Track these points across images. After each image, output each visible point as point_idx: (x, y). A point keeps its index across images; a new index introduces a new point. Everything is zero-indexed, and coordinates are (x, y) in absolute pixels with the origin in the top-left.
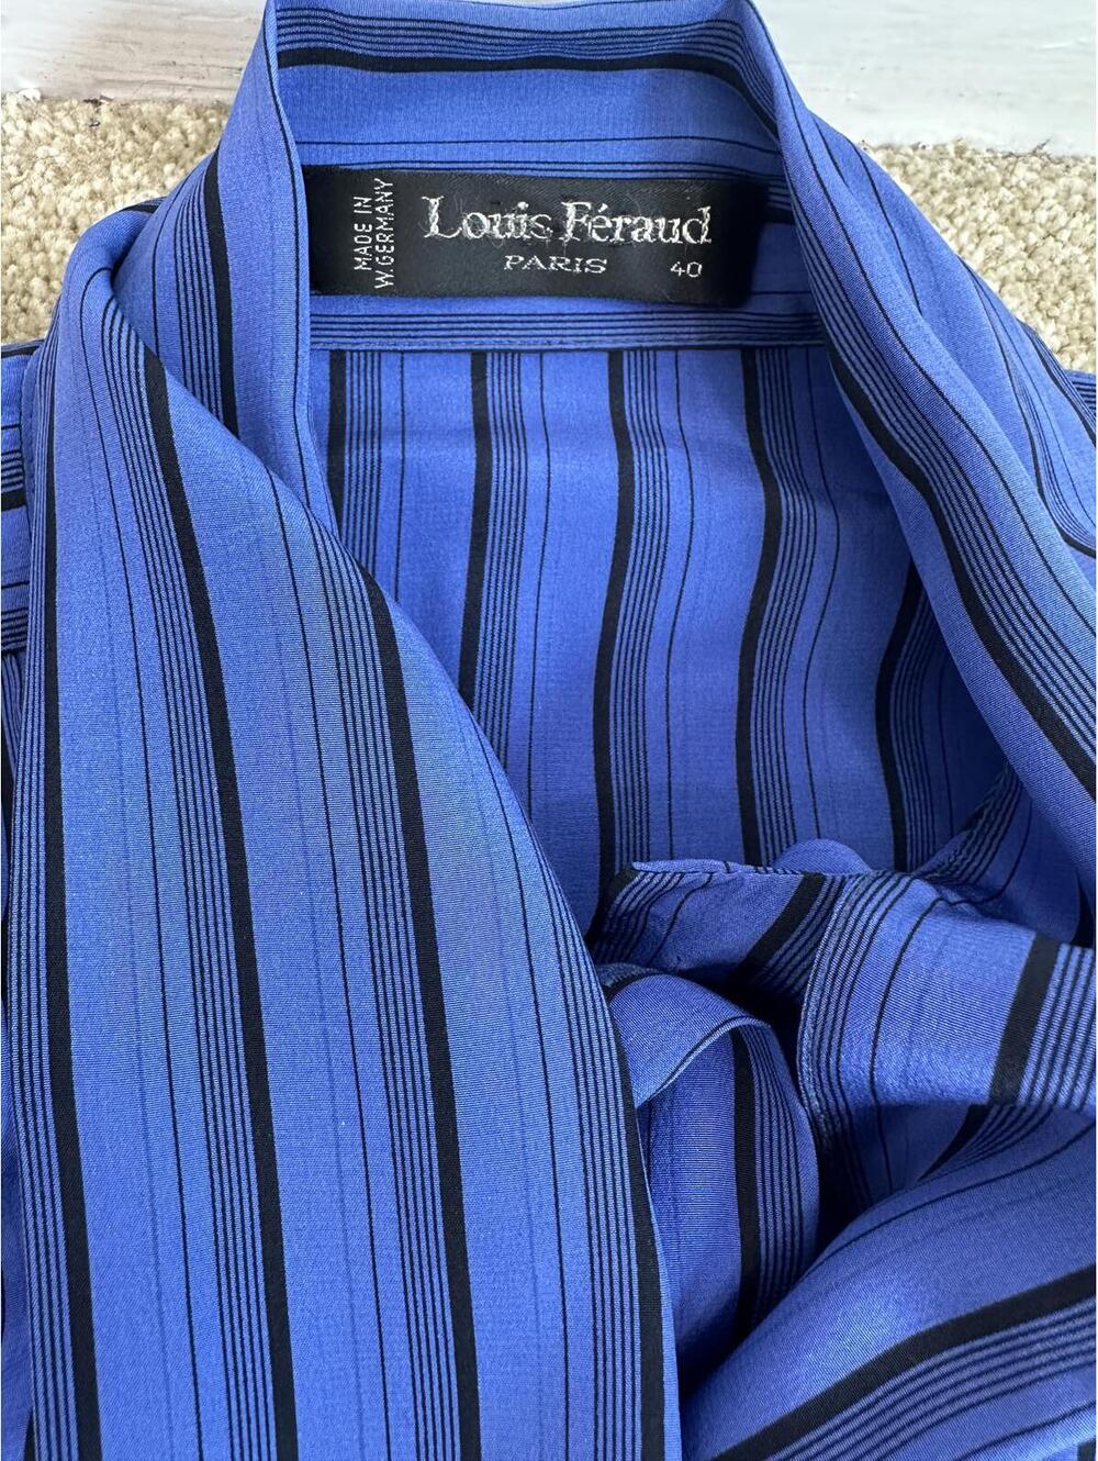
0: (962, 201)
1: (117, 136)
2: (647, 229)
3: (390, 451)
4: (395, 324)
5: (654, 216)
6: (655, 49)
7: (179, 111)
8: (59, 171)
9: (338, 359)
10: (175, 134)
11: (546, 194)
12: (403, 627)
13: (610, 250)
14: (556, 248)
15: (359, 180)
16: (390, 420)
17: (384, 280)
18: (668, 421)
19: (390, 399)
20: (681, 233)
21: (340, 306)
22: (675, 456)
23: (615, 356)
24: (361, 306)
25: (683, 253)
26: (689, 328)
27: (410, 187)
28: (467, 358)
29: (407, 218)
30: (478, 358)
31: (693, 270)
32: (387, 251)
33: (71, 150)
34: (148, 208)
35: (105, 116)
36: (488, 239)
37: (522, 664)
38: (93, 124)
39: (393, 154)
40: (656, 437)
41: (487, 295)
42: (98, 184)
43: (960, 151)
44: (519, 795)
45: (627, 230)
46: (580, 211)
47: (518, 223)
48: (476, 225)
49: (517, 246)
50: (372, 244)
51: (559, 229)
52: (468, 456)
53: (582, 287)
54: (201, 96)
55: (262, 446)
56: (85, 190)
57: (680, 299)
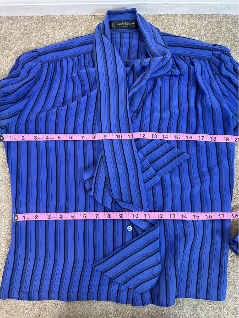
0: (158, 19)
1: (96, 18)
2: (131, 24)
3: (115, 39)
4: (115, 31)
5: (131, 23)
6: (131, 12)
7: (100, 16)
8: (93, 21)
9: (111, 34)
10: (100, 18)
11: (124, 21)
12: (115, 49)
13: (128, 25)
14: (125, 25)
15: (112, 22)
16: (115, 37)
17: (114, 28)
18: (133, 37)
19: (115, 36)
20: (133, 24)
21: (111, 30)
22: (133, 39)
23: (130, 33)
24: (113, 30)
25: (133, 25)
26: (135, 30)
27: (116, 22)
28: (120, 33)
29: (116, 24)
30: (121, 33)
31: (134, 26)
32: (114, 26)
33: (93, 20)
34: (100, 24)
35: (95, 17)
36: (121, 25)
37: (123, 53)
38: (94, 18)
39: (114, 20)
40: (132, 38)
41: (121, 29)
42: (95, 22)
43: (160, 15)
44: (122, 60)
45: (129, 24)
46: (126, 23)
47: (122, 24)
48: (120, 24)
49: (122, 25)
50: (113, 26)
51: (125, 24)
52: (120, 39)
53: (126, 28)
54: (101, 15)
55: (107, 38)
56: (94, 23)
57: (133, 28)
